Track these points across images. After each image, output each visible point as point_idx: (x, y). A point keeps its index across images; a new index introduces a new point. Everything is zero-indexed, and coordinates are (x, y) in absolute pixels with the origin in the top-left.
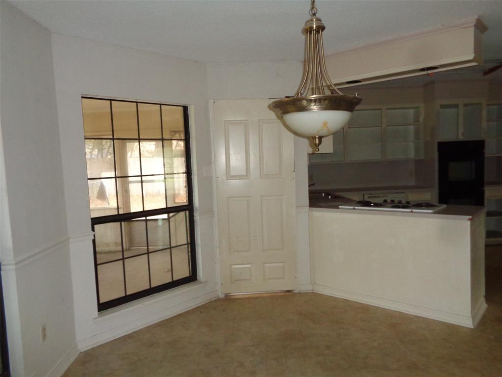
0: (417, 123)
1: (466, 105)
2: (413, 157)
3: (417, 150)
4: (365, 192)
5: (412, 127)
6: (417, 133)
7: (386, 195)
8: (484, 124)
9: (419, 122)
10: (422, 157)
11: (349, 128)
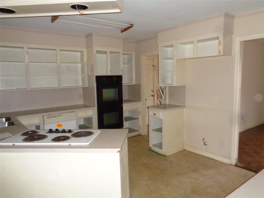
0: (82, 62)
1: (111, 53)
2: (81, 85)
3: (83, 81)
4: (44, 114)
5: (80, 64)
6: (83, 68)
7: (62, 115)
8: (122, 66)
9: (83, 61)
10: (87, 86)
11: (30, 62)
